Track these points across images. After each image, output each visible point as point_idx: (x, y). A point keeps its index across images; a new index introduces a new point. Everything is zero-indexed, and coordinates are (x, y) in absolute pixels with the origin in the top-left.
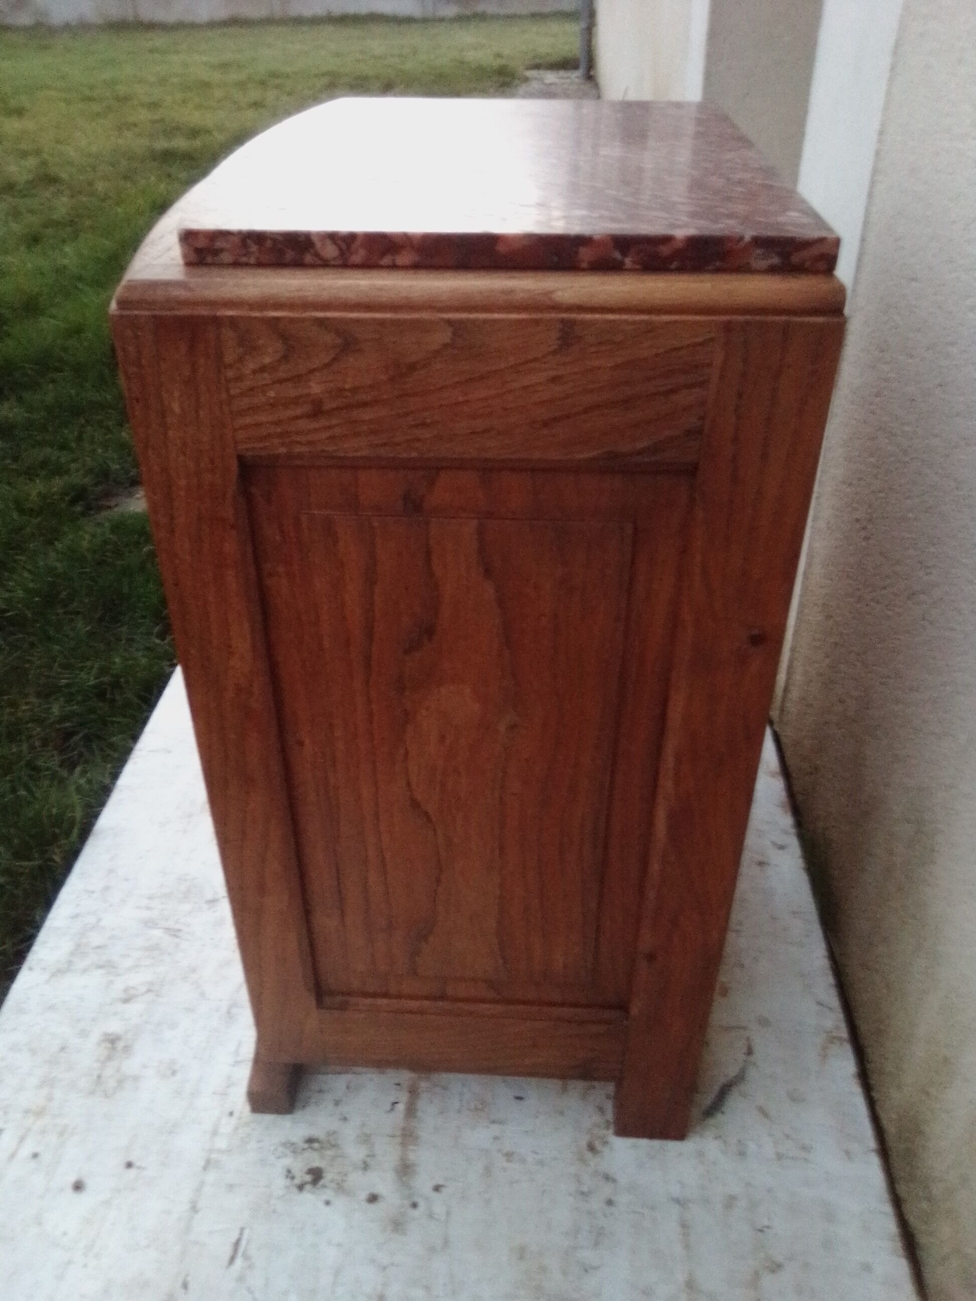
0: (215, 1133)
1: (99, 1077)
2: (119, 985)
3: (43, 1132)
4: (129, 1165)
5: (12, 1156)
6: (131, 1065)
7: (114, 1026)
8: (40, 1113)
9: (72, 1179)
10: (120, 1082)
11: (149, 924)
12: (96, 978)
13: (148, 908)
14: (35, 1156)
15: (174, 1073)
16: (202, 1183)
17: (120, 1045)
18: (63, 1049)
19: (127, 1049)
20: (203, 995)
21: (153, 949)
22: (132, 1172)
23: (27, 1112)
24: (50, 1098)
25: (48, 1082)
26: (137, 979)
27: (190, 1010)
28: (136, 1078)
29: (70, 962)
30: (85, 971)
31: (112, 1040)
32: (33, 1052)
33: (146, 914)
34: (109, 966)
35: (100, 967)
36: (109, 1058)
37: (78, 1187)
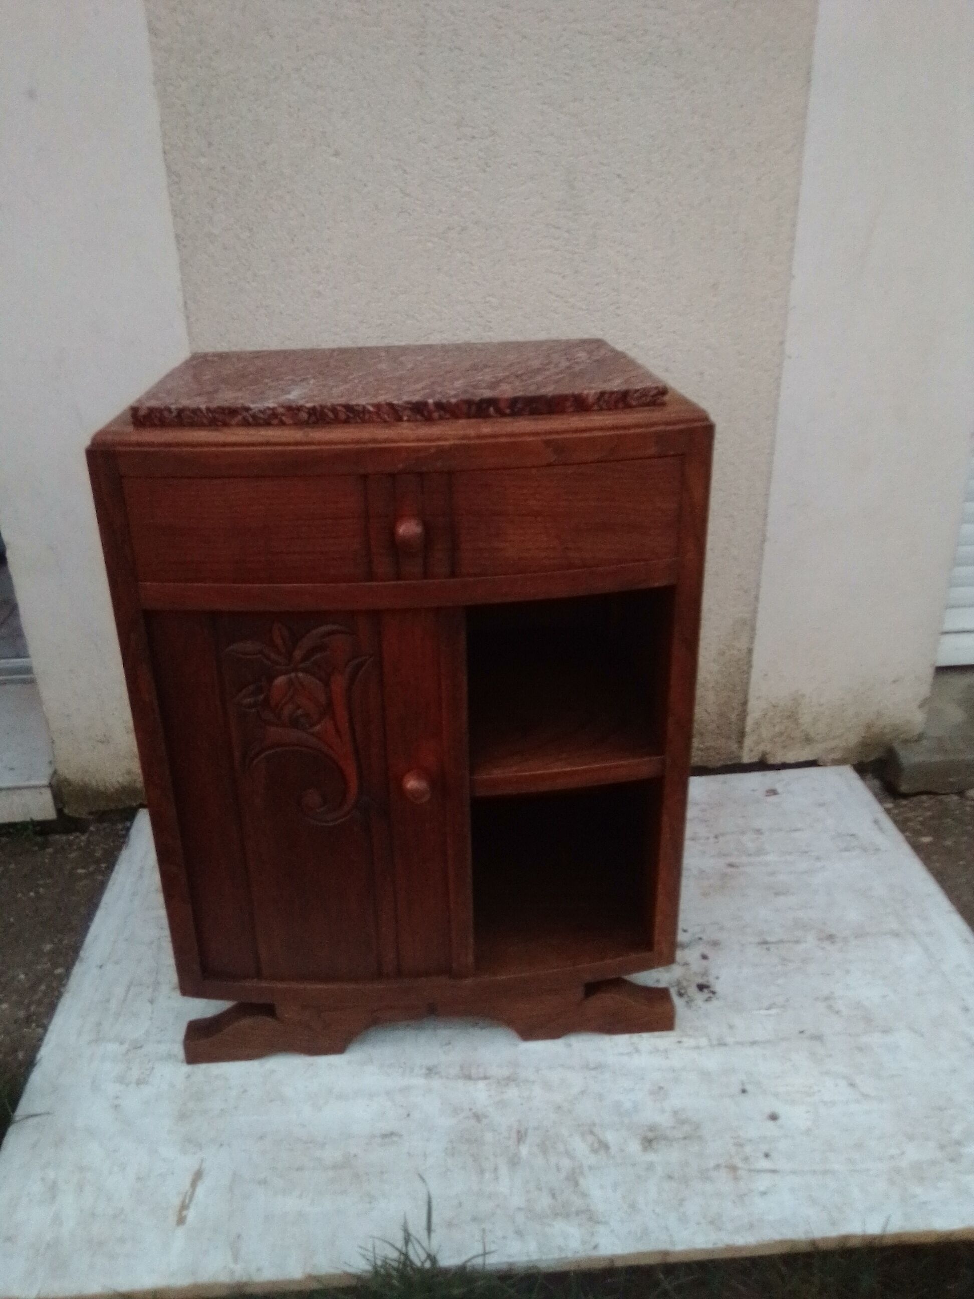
0: (698, 1048)
1: (685, 1138)
2: (592, 1159)
3: (746, 1159)
4: (744, 1091)
5: (774, 1171)
6: (664, 1120)
7: (634, 1147)
8: (733, 1168)
9: (771, 1124)
10: (683, 1122)
11: (514, 1162)
12: (589, 1183)
13: (496, 1169)
14: (767, 1155)
15: (661, 1088)
16: (738, 1043)
17: (650, 1135)
18: (670, 1177)
19: (652, 1128)
20: (583, 1092)
21: (544, 1148)
22: (748, 1087)
23: (736, 1179)
24: (718, 1167)
25: (705, 1176)
26: (580, 1146)
27: (600, 1097)
28: (675, 1113)
29: (578, 1213)
30: (584, 1195)
31: (648, 1143)
32: (682, 1201)
33: (504, 1170)
34: (573, 1178)
35: (576, 1184)
36: (666, 1138)
37: (774, 1117)
